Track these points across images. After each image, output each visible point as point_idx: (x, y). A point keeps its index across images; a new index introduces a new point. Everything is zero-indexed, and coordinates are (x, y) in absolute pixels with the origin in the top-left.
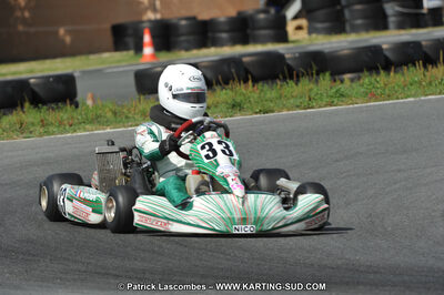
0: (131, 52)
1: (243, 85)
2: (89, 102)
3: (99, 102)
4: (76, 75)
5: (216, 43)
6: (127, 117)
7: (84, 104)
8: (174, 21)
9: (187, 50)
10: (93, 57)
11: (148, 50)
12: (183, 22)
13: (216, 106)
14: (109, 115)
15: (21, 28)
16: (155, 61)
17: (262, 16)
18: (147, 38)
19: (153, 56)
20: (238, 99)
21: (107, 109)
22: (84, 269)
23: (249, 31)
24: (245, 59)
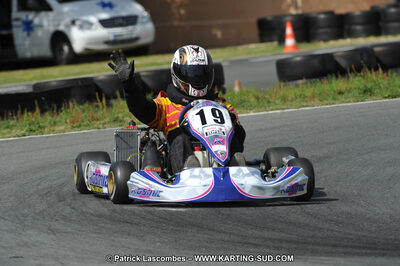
0: (275, 43)
1: (374, 73)
2: (237, 89)
3: (244, 89)
4: (224, 64)
5: (351, 34)
6: (269, 102)
7: (232, 90)
8: (314, 15)
9: (325, 40)
10: (240, 48)
11: (290, 42)
12: (322, 16)
13: (349, 92)
14: (253, 100)
15: (176, 23)
16: (296, 51)
17: (393, 10)
18: (289, 31)
19: (295, 47)
20: (369, 85)
21: (251, 95)
22: (226, 239)
23: (381, 24)
24: (377, 49)
